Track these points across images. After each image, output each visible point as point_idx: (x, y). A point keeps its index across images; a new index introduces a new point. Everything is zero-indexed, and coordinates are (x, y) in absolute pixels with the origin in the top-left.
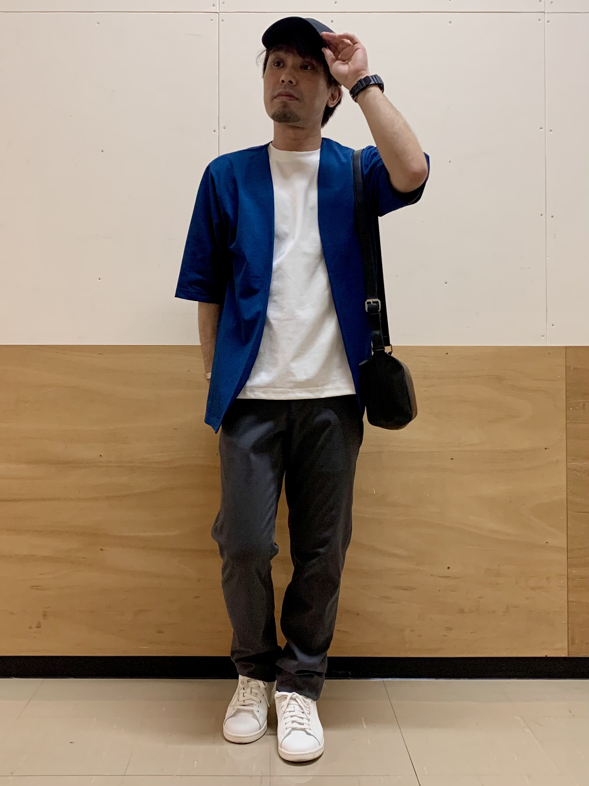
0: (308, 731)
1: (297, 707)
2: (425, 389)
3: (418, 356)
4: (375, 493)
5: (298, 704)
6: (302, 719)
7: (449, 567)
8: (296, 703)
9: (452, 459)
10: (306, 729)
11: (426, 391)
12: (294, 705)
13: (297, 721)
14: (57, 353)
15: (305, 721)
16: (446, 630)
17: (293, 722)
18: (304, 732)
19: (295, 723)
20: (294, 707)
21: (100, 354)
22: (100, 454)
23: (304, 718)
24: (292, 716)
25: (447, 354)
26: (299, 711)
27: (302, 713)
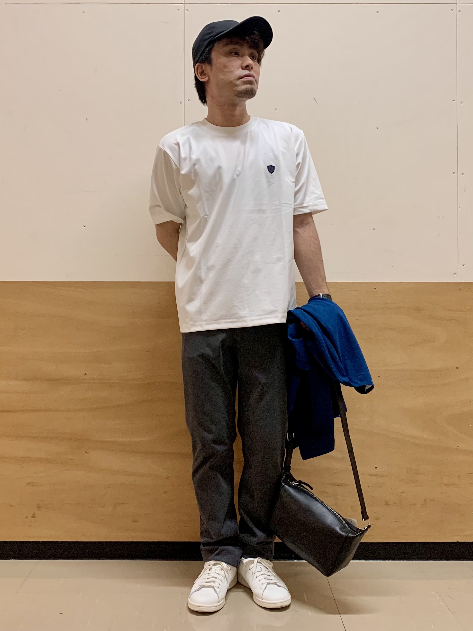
0: (278, 584)
1: (263, 568)
3: (351, 290)
6: (269, 576)
7: (377, 467)
11: (357, 319)
13: (267, 578)
14: (49, 288)
15: (272, 578)
16: (375, 520)
18: (276, 585)
19: (266, 580)
20: (260, 567)
21: (85, 289)
22: (85, 373)
23: (271, 576)
24: (262, 575)
25: (374, 289)
26: (266, 571)
27: (268, 572)
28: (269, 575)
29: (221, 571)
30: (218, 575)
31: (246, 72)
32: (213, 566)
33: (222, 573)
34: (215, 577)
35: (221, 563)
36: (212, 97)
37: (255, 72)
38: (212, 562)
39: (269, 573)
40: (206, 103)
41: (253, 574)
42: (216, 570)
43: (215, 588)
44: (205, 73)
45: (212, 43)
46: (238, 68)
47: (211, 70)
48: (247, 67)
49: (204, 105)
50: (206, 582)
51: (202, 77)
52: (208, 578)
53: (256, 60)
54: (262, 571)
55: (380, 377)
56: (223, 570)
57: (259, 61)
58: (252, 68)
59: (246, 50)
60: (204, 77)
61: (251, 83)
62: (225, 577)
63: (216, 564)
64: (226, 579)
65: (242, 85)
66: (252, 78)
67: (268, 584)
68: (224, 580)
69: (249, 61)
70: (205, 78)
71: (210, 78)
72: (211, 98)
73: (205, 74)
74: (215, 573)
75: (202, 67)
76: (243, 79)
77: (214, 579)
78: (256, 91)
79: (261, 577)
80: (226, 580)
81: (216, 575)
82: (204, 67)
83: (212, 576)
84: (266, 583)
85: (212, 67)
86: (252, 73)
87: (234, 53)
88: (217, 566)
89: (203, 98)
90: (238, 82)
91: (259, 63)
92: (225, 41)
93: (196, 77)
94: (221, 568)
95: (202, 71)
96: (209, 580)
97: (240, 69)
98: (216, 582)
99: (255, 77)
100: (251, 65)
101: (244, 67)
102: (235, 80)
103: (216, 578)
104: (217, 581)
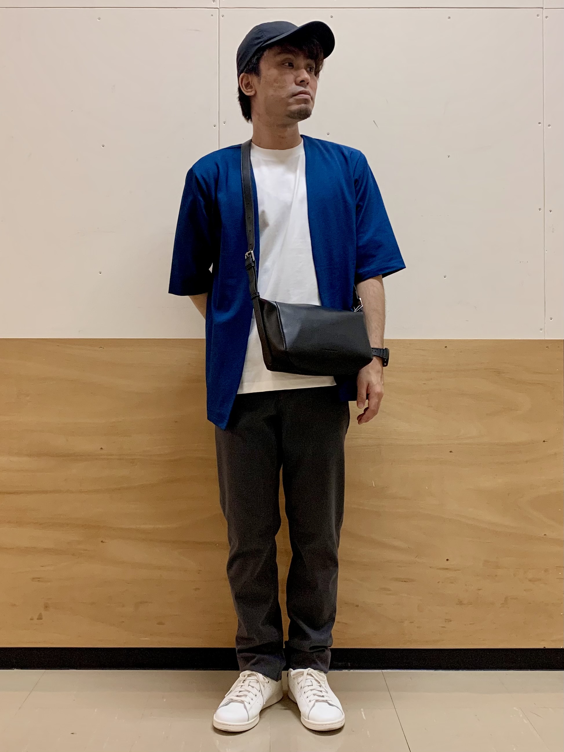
0: (330, 702)
2: (423, 382)
3: (417, 349)
4: (374, 486)
5: (314, 679)
7: (448, 559)
8: (312, 678)
9: (451, 452)
10: (328, 701)
11: (424, 384)
12: (311, 680)
13: (317, 694)
14: (58, 346)
15: (324, 694)
16: (446, 622)
17: (314, 695)
18: (327, 704)
19: (316, 696)
20: (311, 681)
21: (101, 348)
22: (101, 447)
23: (322, 691)
24: (311, 690)
25: (446, 347)
26: (317, 685)
27: (319, 687)
28: (321, 691)
29: (256, 683)
30: (252, 688)
31: (301, 89)
32: (248, 677)
33: (257, 686)
34: (248, 690)
35: (257, 674)
36: (259, 114)
37: (311, 88)
38: (248, 672)
39: (321, 688)
40: (252, 121)
41: (302, 688)
42: (250, 682)
43: (245, 703)
44: (251, 85)
45: (261, 50)
46: (292, 83)
47: (259, 83)
48: (303, 83)
49: (248, 122)
50: (237, 696)
51: (247, 89)
52: (240, 691)
53: (313, 73)
54: (312, 685)
55: (452, 452)
56: (258, 683)
57: (317, 73)
58: (308, 84)
59: (302, 61)
60: (250, 90)
61: (306, 101)
62: (260, 691)
63: (251, 675)
64: (262, 693)
65: (295, 104)
66: (308, 95)
67: (317, 701)
68: (259, 694)
69: (305, 75)
70: (251, 92)
71: (257, 93)
72: (257, 116)
73: (251, 87)
74: (249, 685)
75: (248, 78)
76: (297, 97)
77: (246, 693)
78: (312, 111)
79: (309, 693)
80: (261, 695)
81: (250, 688)
82: (250, 80)
83: (244, 689)
84: (314, 701)
85: (260, 79)
86: (308, 89)
87: (287, 64)
88: (253, 678)
89: (247, 113)
90: (291, 100)
91: (316, 76)
92: (276, 49)
93: (240, 90)
94: (256, 680)
95: (248, 83)
96: (241, 694)
97: (294, 84)
98: (248, 696)
99: (310, 93)
100: (307, 79)
101: (298, 82)
102: (287, 97)
103: (249, 692)
104: (250, 695)
